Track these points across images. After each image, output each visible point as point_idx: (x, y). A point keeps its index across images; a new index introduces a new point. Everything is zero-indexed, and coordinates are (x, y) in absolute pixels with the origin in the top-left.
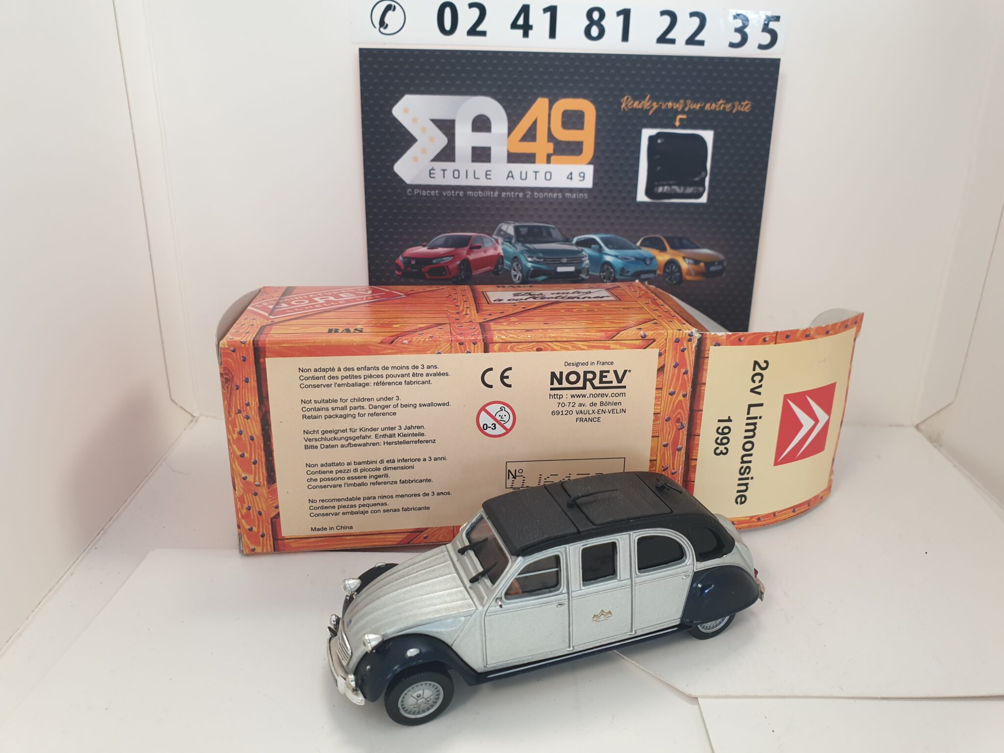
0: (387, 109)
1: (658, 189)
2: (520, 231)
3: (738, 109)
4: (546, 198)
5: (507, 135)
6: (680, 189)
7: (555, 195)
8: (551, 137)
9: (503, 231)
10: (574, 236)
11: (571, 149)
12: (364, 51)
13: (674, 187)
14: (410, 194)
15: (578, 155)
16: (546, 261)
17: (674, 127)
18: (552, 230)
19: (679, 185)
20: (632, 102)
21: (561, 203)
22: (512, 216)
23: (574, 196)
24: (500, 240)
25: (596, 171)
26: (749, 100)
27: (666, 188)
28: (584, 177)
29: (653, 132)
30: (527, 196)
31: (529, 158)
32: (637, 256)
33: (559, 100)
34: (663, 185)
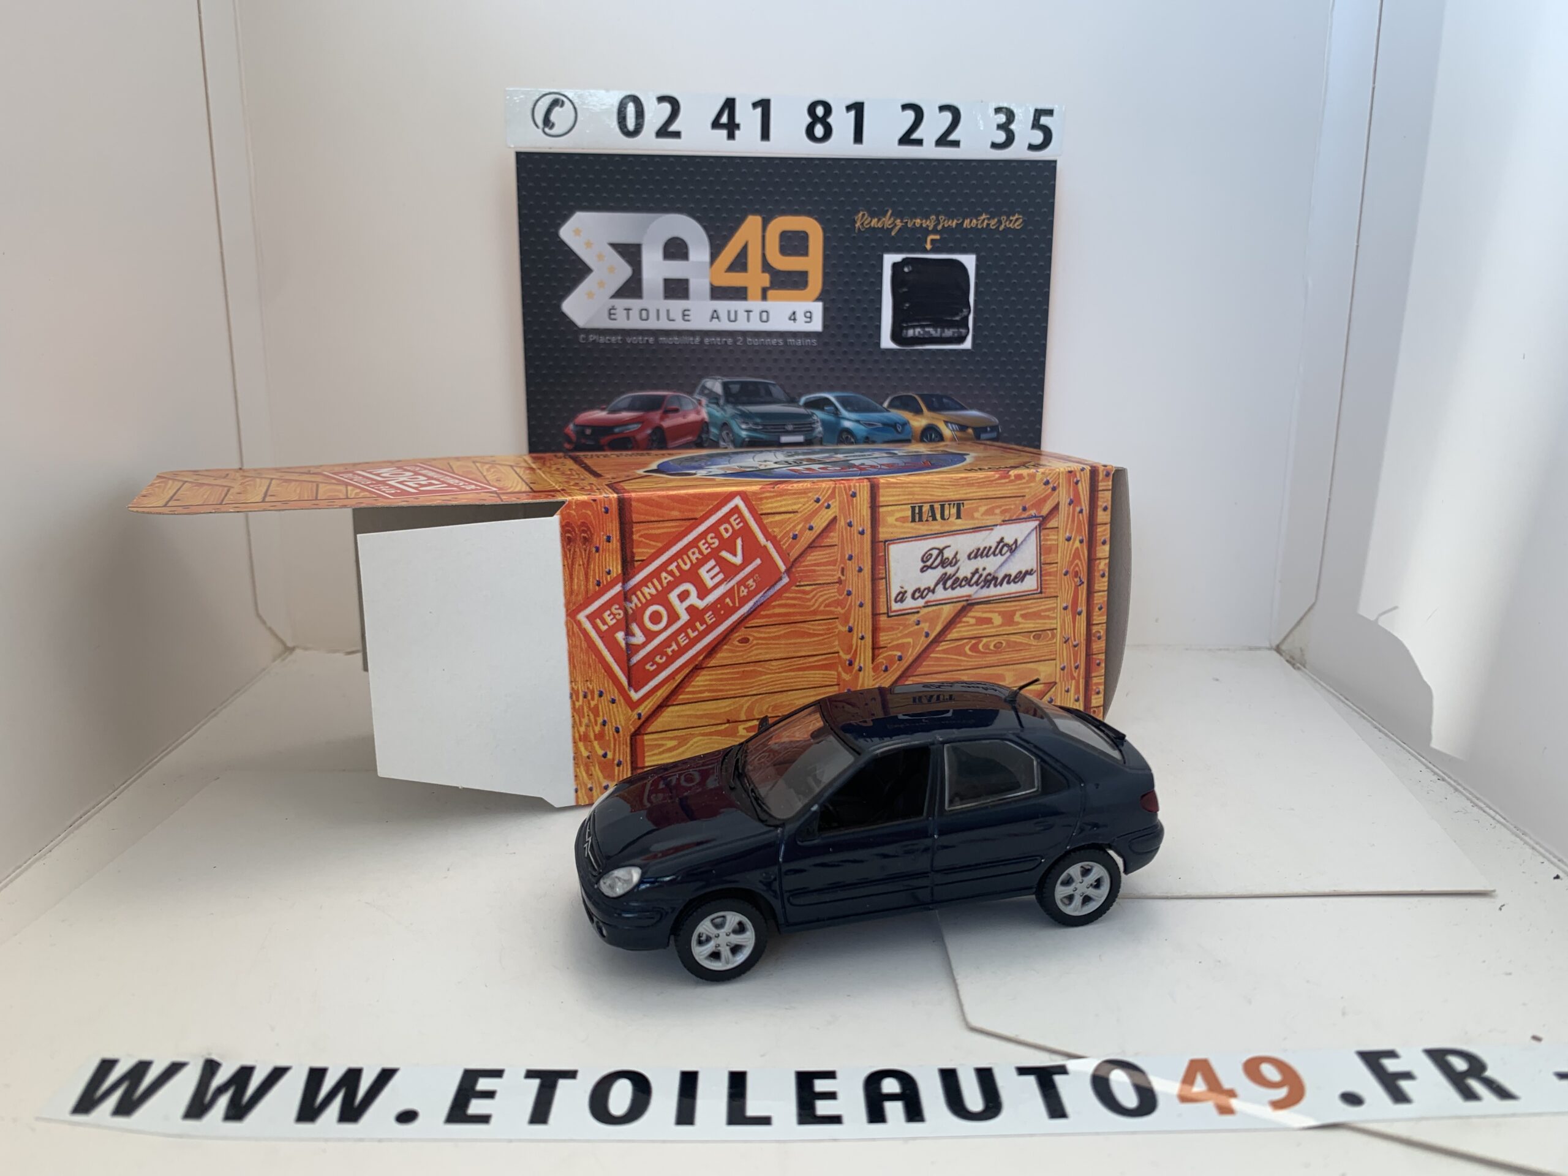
0: (552, 230)
1: (907, 333)
2: (729, 389)
3: (1005, 226)
4: (763, 345)
5: (708, 265)
6: (936, 331)
7: (774, 341)
8: (766, 267)
9: (708, 389)
10: (801, 395)
11: (794, 281)
12: (523, 156)
13: (927, 329)
14: (584, 342)
15: (802, 290)
16: (766, 429)
17: (925, 251)
18: (771, 387)
19: (935, 326)
20: (869, 219)
21: (782, 352)
22: (719, 369)
23: (799, 342)
24: (704, 401)
25: (826, 310)
26: (1019, 213)
27: (918, 330)
28: (810, 318)
29: (898, 257)
30: (739, 343)
31: (739, 293)
32: (885, 420)
33: (776, 218)
34: (914, 327)
